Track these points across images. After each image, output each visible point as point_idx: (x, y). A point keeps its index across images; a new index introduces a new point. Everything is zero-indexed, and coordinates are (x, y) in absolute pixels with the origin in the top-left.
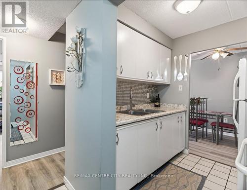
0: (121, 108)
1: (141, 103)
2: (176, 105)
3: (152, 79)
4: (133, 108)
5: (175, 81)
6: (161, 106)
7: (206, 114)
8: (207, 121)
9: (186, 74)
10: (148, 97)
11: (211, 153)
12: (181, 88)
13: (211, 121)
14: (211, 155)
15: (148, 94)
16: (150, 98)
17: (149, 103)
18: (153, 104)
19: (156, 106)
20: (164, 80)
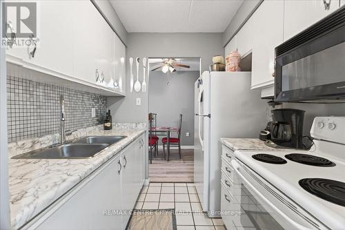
0: (34, 143)
1: (82, 127)
2: (134, 125)
3: (104, 84)
4: (67, 138)
5: (131, 91)
6: (113, 127)
7: (156, 131)
8: (158, 139)
9: (144, 83)
10: (94, 115)
11: (167, 173)
12: (139, 101)
13: (161, 138)
14: (168, 175)
15: (93, 110)
16: (97, 116)
17: (97, 124)
18: (101, 126)
19: (106, 128)
20: (119, 89)
